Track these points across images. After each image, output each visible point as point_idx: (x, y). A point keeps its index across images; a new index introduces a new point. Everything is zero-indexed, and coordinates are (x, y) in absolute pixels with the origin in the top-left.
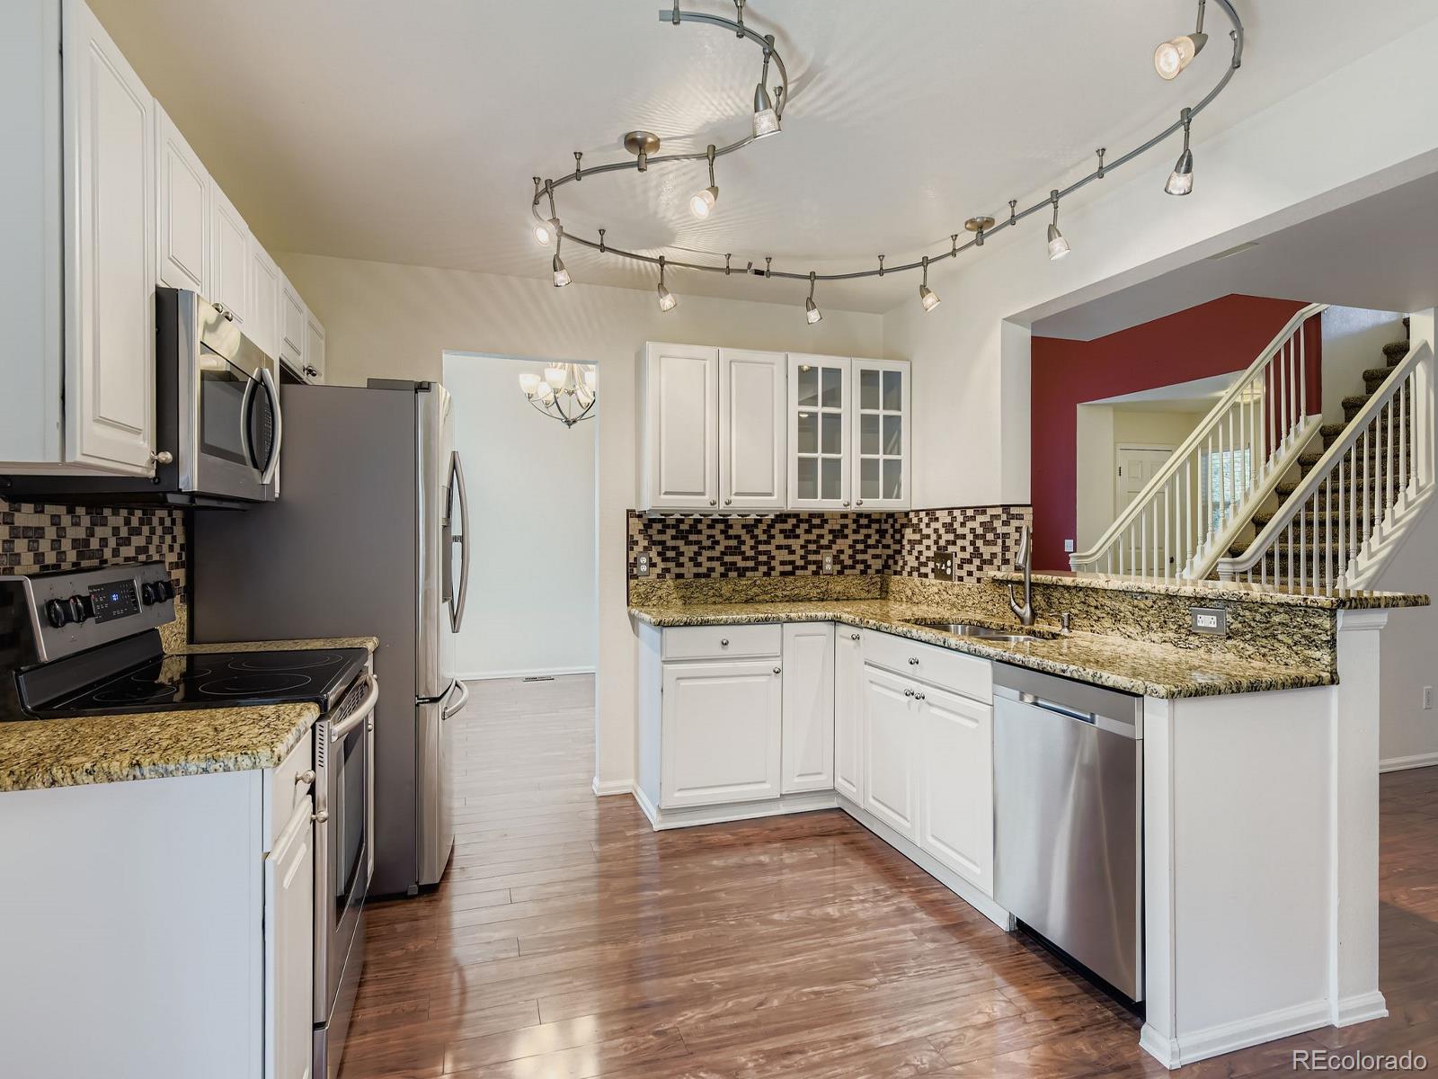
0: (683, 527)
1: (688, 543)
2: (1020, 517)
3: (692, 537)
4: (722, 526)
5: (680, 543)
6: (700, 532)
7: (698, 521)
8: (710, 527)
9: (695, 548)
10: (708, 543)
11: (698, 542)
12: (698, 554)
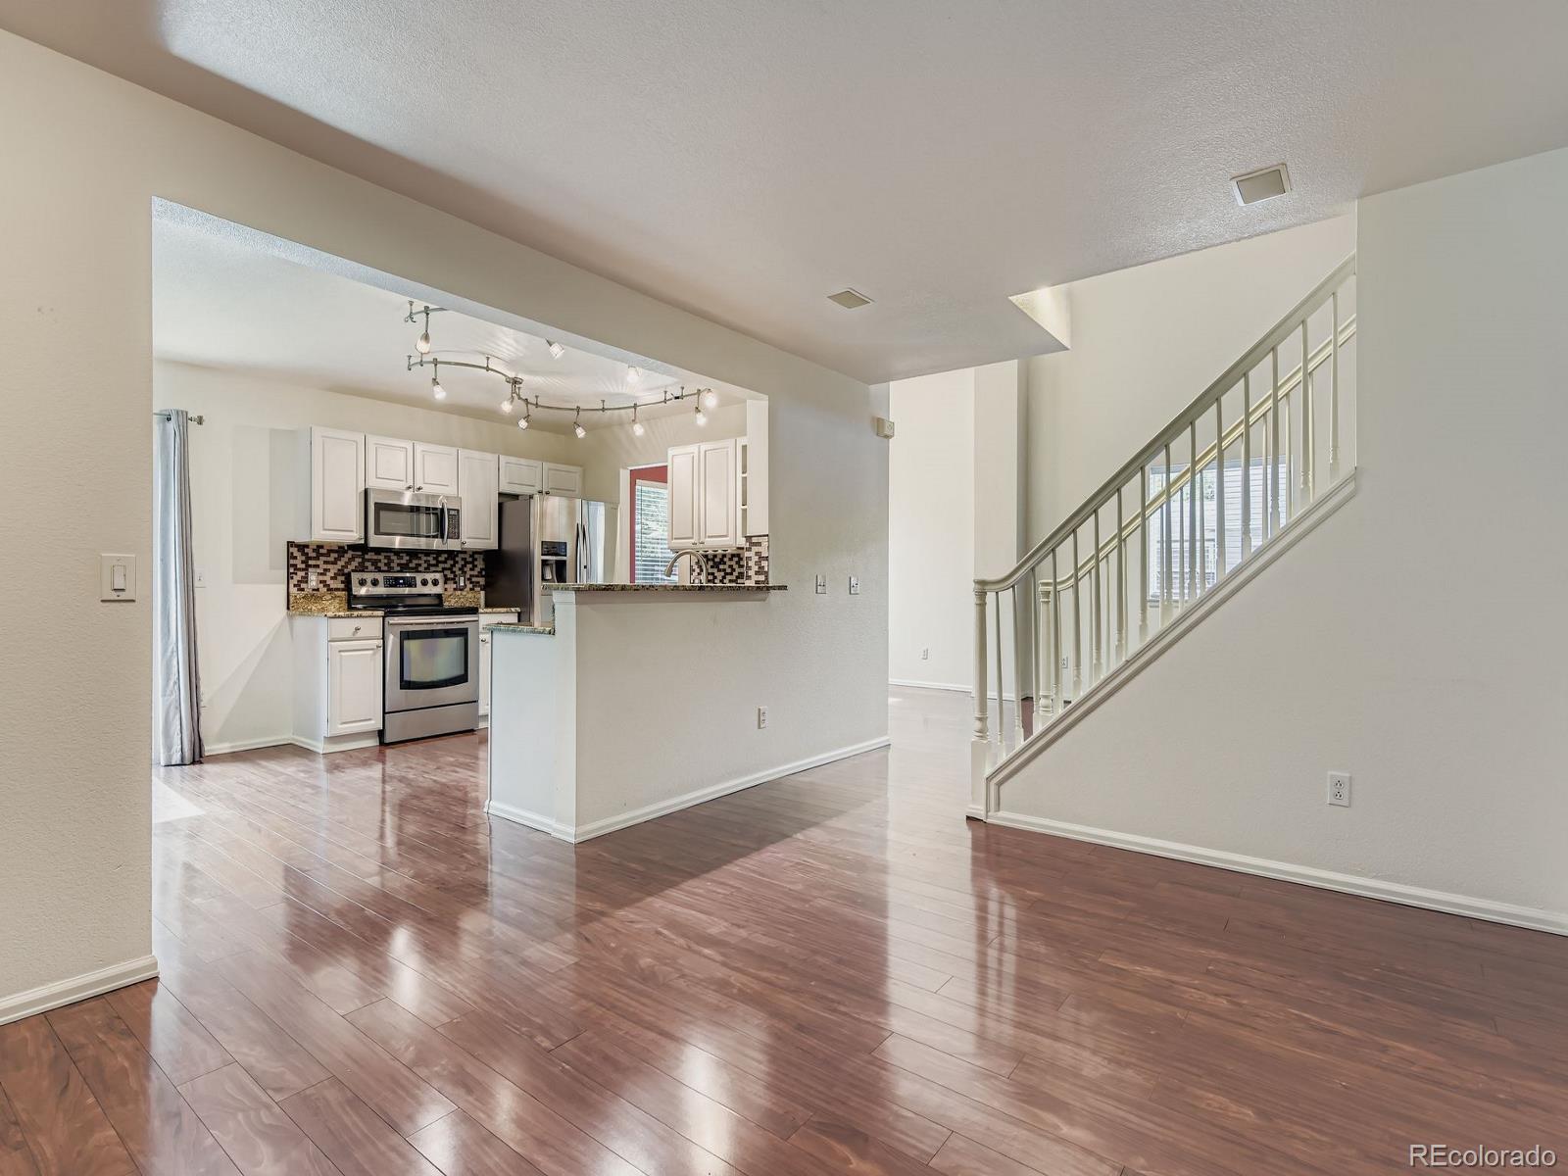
0: (717, 560)
1: (719, 570)
2: (759, 544)
3: (721, 567)
4: (736, 559)
5: (715, 570)
6: (725, 563)
7: (724, 556)
8: (731, 559)
9: (722, 574)
10: (729, 571)
11: (724, 570)
12: (724, 577)
